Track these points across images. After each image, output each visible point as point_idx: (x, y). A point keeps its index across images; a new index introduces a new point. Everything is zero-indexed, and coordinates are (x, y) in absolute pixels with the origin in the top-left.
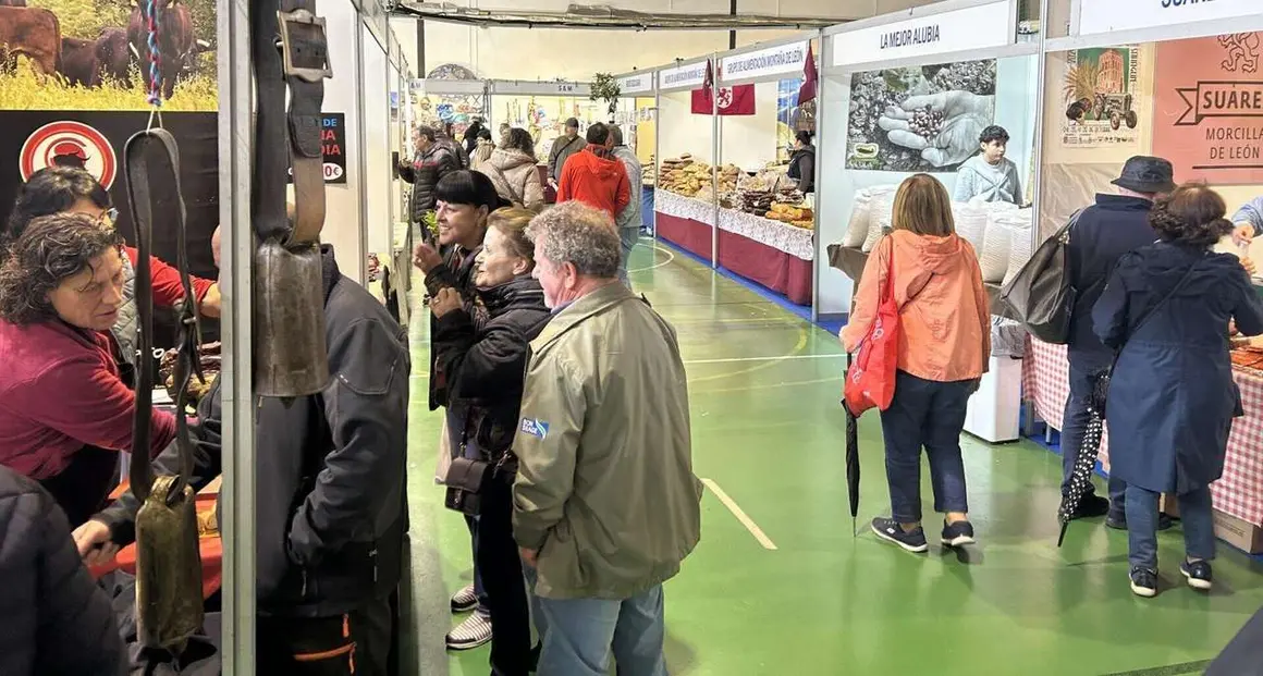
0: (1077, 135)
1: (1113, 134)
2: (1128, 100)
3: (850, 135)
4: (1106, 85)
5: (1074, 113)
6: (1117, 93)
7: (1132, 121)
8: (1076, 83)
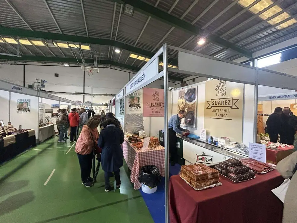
0: (131, 109)
1: (137, 109)
2: (139, 104)
3: (120, 110)
4: (135, 102)
5: (130, 106)
6: (137, 103)
7: (140, 107)
8: (130, 102)
